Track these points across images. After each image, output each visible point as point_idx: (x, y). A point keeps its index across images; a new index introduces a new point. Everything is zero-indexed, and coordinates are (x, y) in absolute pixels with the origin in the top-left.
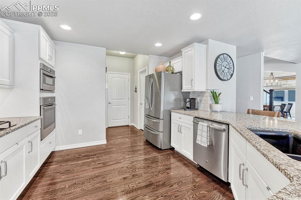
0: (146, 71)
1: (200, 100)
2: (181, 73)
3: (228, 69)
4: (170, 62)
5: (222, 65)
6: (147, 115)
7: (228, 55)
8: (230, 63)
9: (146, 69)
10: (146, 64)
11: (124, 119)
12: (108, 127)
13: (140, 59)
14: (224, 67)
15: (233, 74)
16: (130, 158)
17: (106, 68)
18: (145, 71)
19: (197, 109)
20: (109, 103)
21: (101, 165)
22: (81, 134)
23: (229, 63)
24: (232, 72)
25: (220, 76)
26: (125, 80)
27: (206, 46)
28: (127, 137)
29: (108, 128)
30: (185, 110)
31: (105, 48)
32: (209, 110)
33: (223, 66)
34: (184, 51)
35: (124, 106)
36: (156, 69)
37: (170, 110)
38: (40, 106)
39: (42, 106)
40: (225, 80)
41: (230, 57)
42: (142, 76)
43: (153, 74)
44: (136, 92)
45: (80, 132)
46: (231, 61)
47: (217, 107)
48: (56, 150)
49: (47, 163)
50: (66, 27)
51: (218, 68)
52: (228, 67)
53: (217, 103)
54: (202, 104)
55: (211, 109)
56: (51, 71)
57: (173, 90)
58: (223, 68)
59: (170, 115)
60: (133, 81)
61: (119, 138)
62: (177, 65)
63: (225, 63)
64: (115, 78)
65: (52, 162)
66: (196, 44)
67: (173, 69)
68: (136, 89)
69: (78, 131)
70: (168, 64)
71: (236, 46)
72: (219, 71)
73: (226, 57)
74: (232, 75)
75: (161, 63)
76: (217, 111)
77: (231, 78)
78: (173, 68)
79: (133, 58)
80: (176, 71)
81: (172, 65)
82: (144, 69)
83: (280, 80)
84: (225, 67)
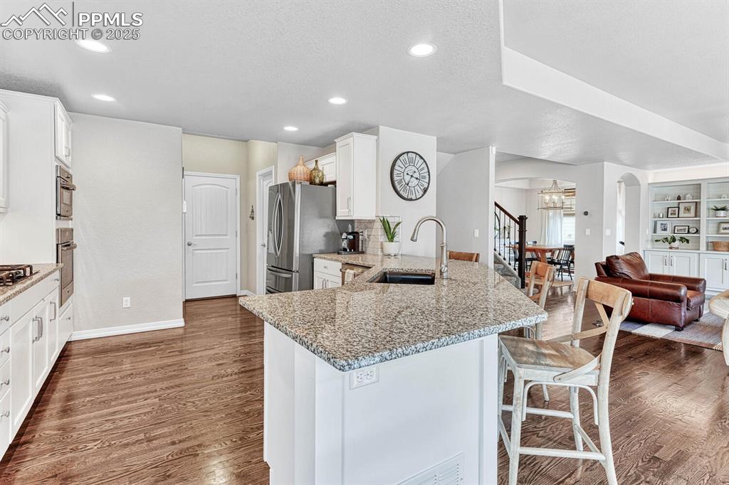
0: (272, 174)
1: (369, 236)
2: (334, 183)
3: (417, 179)
4: (316, 161)
5: (405, 173)
6: (272, 266)
7: (416, 154)
8: (423, 169)
9: (271, 171)
10: (273, 161)
11: (226, 280)
12: (187, 298)
13: (260, 150)
14: (410, 177)
15: (427, 188)
16: (232, 342)
17: (183, 168)
18: (270, 174)
19: (363, 252)
20: (189, 245)
21: (177, 353)
22: (129, 306)
23: (421, 167)
24: (426, 185)
25: (401, 193)
26: (227, 192)
27: (376, 137)
28: (229, 315)
29: (187, 301)
30: (339, 253)
31: (181, 129)
32: (380, 253)
33: (408, 174)
34: (339, 143)
35: (226, 251)
36: (289, 174)
37: (312, 255)
38: (57, 245)
39: (60, 246)
40: (411, 200)
41: (422, 158)
42: (265, 183)
43: (287, 183)
44: (253, 218)
45: (127, 301)
46: (424, 165)
47: (391, 248)
48: (73, 339)
49: (64, 356)
50: (104, 98)
51: (396, 178)
52: (416, 175)
53: (391, 239)
54: (370, 243)
55: (382, 252)
56: (67, 177)
57: (322, 216)
58: (407, 178)
59: (313, 263)
60: (246, 193)
61: (212, 317)
62: (329, 168)
63: (411, 169)
64: (203, 187)
65: (71, 356)
66: (355, 134)
67: (323, 175)
68: (253, 211)
69: (122, 299)
70: (313, 165)
71: (435, 138)
72: (399, 183)
73: (413, 158)
74: (425, 191)
75: (301, 162)
76: (389, 255)
77: (423, 195)
78: (323, 173)
79: (247, 141)
80: (327, 180)
81: (320, 168)
82: (267, 170)
83: (569, 196)
84: (412, 176)
